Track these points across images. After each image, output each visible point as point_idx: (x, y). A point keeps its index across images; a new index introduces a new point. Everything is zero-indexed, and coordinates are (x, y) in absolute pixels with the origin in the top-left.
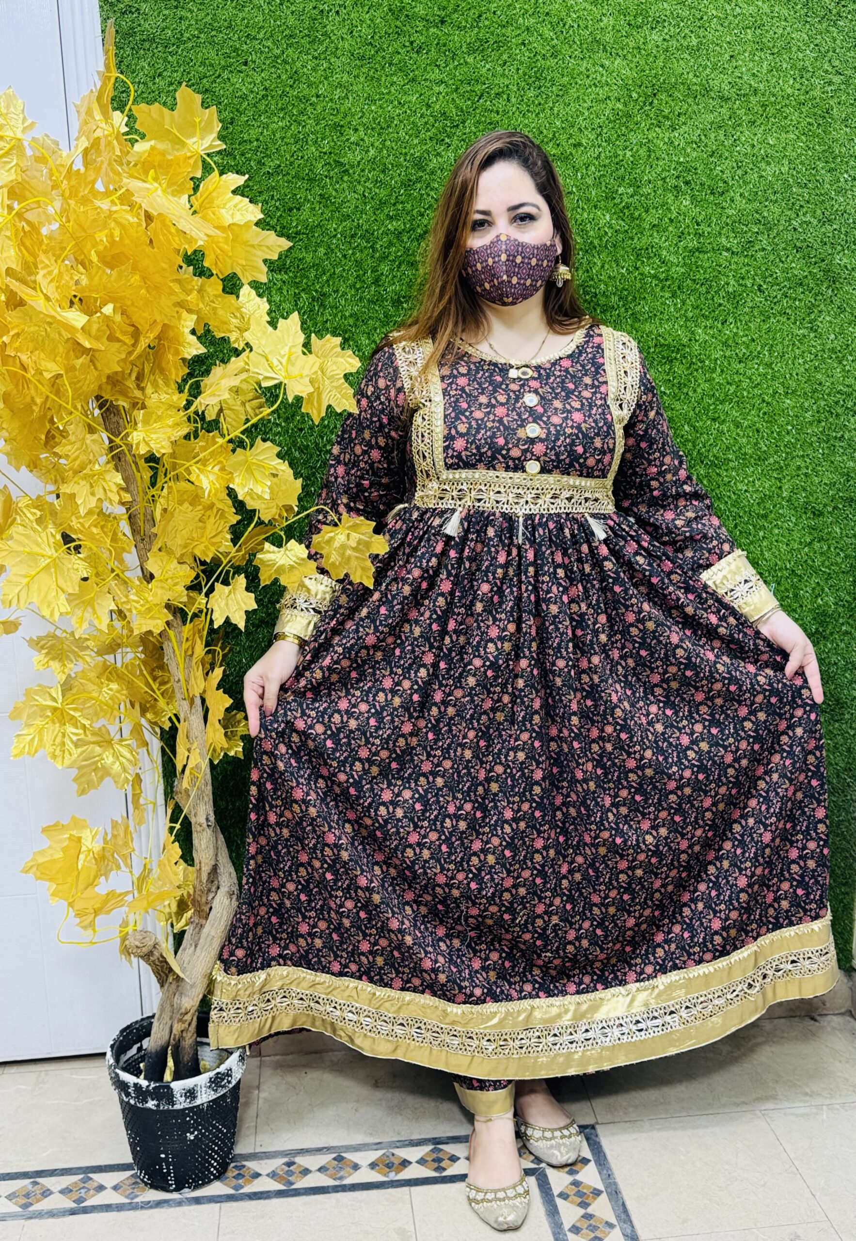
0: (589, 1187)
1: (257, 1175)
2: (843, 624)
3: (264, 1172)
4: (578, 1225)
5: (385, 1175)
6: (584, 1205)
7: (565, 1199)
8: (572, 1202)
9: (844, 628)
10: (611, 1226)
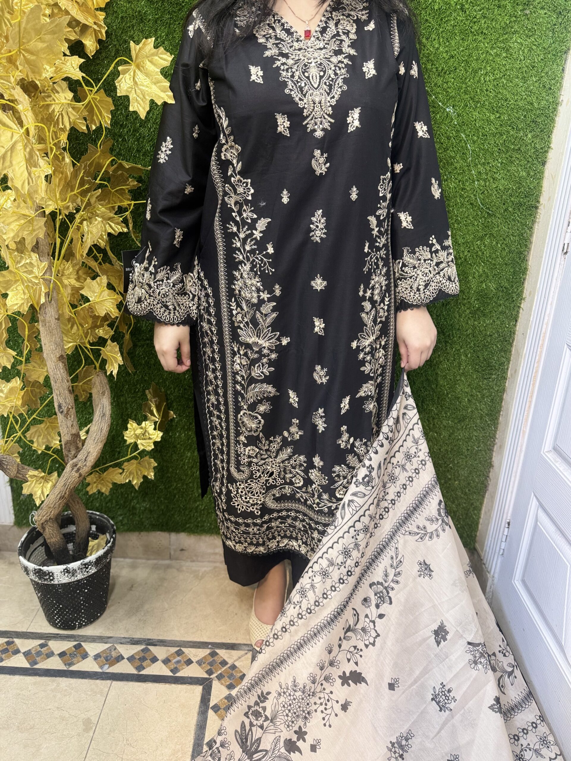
1: (17, 652)
2: (500, 305)
3: (23, 650)
5: (101, 667)
7: (216, 712)
8: (218, 716)
9: (500, 309)
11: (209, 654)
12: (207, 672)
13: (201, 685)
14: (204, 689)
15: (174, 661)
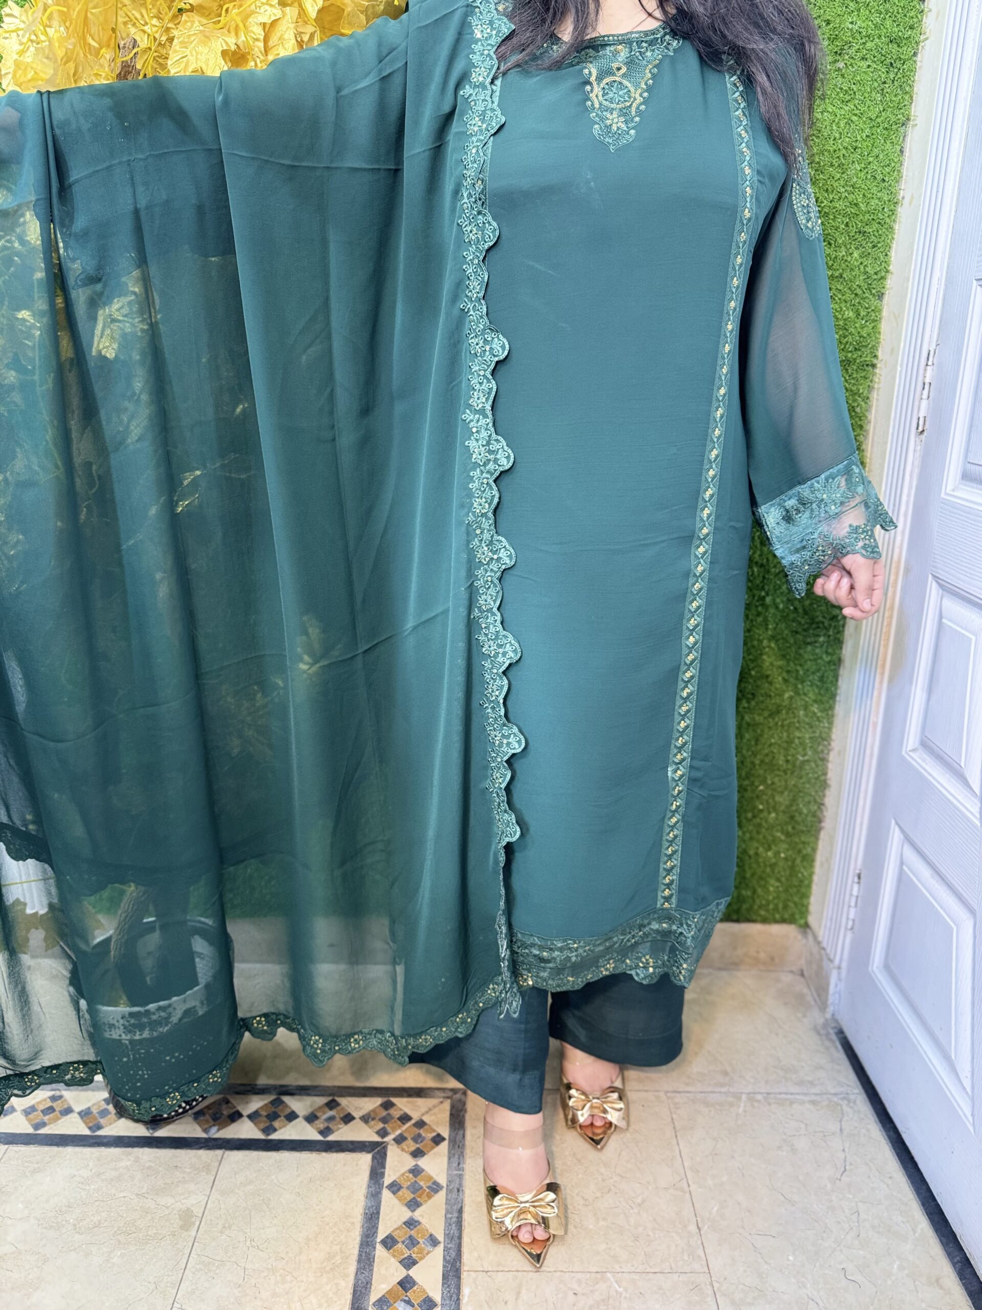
0: (430, 1178)
1: (68, 1111)
3: (77, 1108)
4: (395, 1235)
5: (205, 1131)
6: (413, 1205)
7: (394, 1193)
8: (400, 1200)
10: (434, 1242)
11: (381, 1105)
12: (378, 1133)
13: (369, 1152)
14: (374, 1158)
15: (325, 1117)
